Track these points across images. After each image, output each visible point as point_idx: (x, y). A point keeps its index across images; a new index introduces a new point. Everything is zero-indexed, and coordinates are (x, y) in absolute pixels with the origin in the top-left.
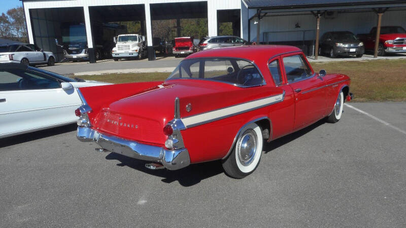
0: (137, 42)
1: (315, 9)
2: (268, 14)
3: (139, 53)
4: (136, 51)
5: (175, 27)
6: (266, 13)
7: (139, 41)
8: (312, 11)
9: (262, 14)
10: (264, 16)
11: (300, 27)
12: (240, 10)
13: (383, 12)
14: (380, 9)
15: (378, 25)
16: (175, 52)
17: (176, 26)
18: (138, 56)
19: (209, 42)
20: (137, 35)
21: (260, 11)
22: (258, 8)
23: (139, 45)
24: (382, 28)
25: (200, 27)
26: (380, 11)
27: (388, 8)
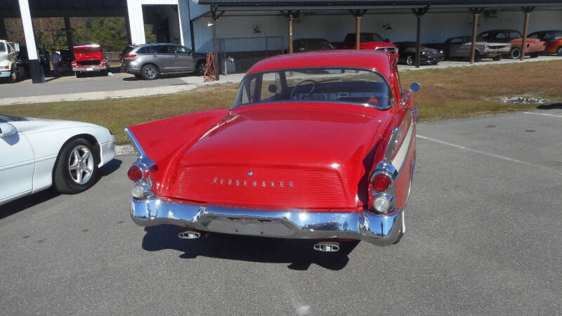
0: (6, 53)
1: (286, 9)
2: (226, 13)
3: (12, 71)
4: (7, 67)
5: (63, 29)
6: (224, 11)
7: (9, 52)
8: (281, 11)
9: (218, 13)
10: (221, 15)
11: (260, 32)
12: (176, 6)
13: (361, 15)
14: (358, 11)
15: (357, 31)
16: (76, 68)
17: (64, 27)
18: (11, 76)
19: (138, 52)
20: (4, 41)
21: (216, 8)
22: (212, 4)
23: (9, 58)
24: (361, 34)
25: (94, 31)
26: (358, 13)
27: (366, 10)
